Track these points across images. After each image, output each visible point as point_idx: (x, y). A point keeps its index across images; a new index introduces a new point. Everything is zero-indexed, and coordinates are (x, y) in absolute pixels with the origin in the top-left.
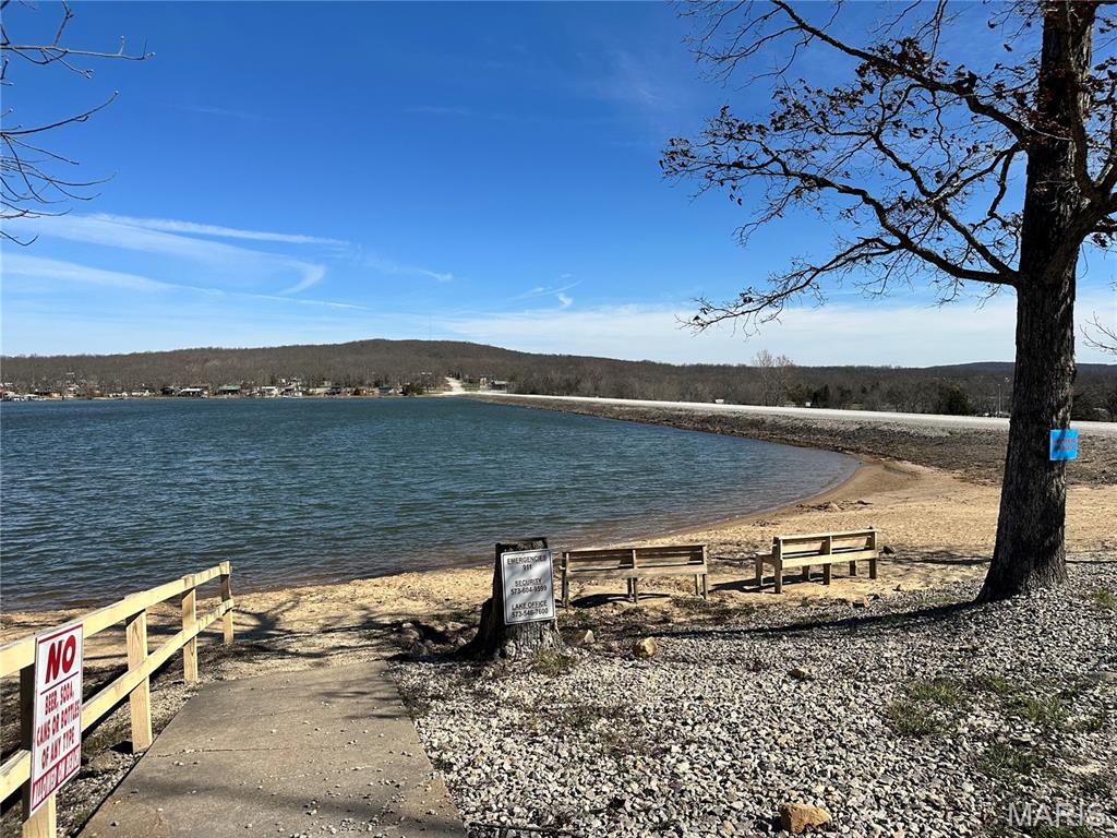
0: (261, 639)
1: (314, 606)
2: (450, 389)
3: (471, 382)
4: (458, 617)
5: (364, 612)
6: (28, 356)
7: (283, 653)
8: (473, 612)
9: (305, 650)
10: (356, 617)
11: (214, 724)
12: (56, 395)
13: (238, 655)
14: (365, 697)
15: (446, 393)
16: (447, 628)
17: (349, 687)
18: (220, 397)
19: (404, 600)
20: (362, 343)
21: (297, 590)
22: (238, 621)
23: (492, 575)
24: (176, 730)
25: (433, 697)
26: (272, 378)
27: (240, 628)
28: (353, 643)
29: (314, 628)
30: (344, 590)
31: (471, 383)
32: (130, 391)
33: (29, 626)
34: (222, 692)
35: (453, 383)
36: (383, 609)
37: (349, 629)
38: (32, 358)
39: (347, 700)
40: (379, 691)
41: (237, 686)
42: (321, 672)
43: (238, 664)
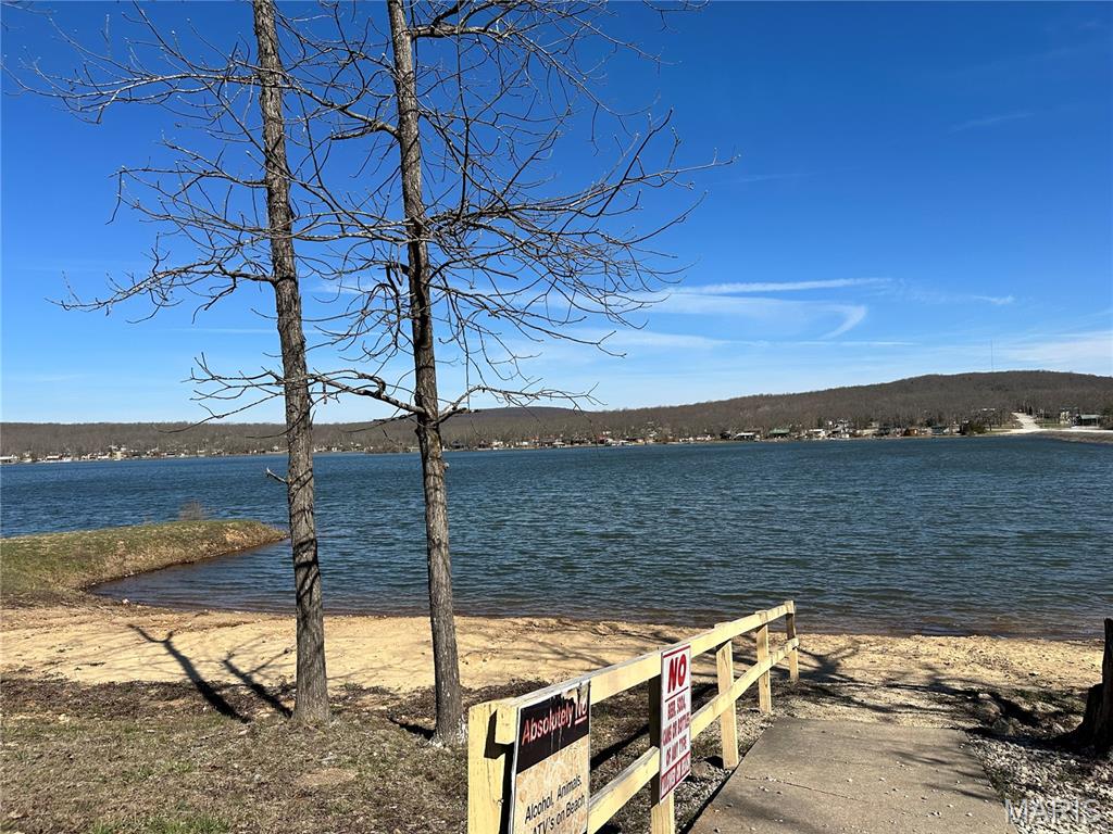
0: (822, 682)
1: (875, 657)
2: (1020, 426)
3: (1047, 417)
4: (1049, 697)
5: (930, 672)
6: (621, 409)
7: (848, 701)
8: (1068, 695)
9: (871, 702)
10: (920, 676)
11: (790, 758)
12: (640, 441)
13: (804, 694)
14: (945, 767)
15: (1015, 431)
16: (1035, 707)
17: (924, 751)
18: (770, 440)
19: (976, 666)
20: (912, 381)
21: (855, 637)
22: (801, 660)
23: (1102, 654)
24: (758, 756)
25: (1029, 787)
26: (819, 420)
27: (802, 667)
28: (922, 704)
29: (877, 680)
30: (905, 644)
31: (1049, 417)
32: (695, 436)
33: (630, 635)
34: (795, 728)
35: (1023, 418)
36: (952, 672)
37: (916, 688)
38: (624, 411)
39: (925, 766)
40: (960, 764)
41: (808, 726)
42: (890, 728)
43: (806, 704)
